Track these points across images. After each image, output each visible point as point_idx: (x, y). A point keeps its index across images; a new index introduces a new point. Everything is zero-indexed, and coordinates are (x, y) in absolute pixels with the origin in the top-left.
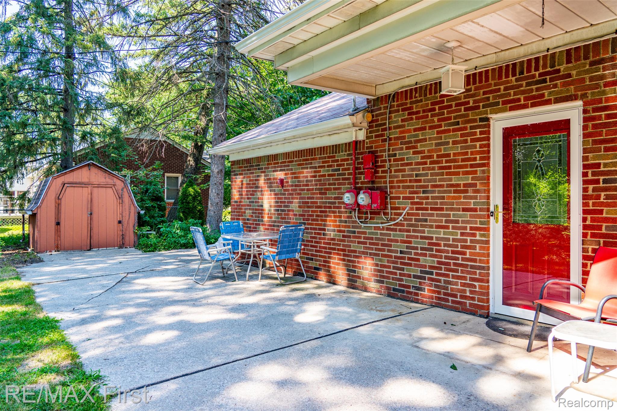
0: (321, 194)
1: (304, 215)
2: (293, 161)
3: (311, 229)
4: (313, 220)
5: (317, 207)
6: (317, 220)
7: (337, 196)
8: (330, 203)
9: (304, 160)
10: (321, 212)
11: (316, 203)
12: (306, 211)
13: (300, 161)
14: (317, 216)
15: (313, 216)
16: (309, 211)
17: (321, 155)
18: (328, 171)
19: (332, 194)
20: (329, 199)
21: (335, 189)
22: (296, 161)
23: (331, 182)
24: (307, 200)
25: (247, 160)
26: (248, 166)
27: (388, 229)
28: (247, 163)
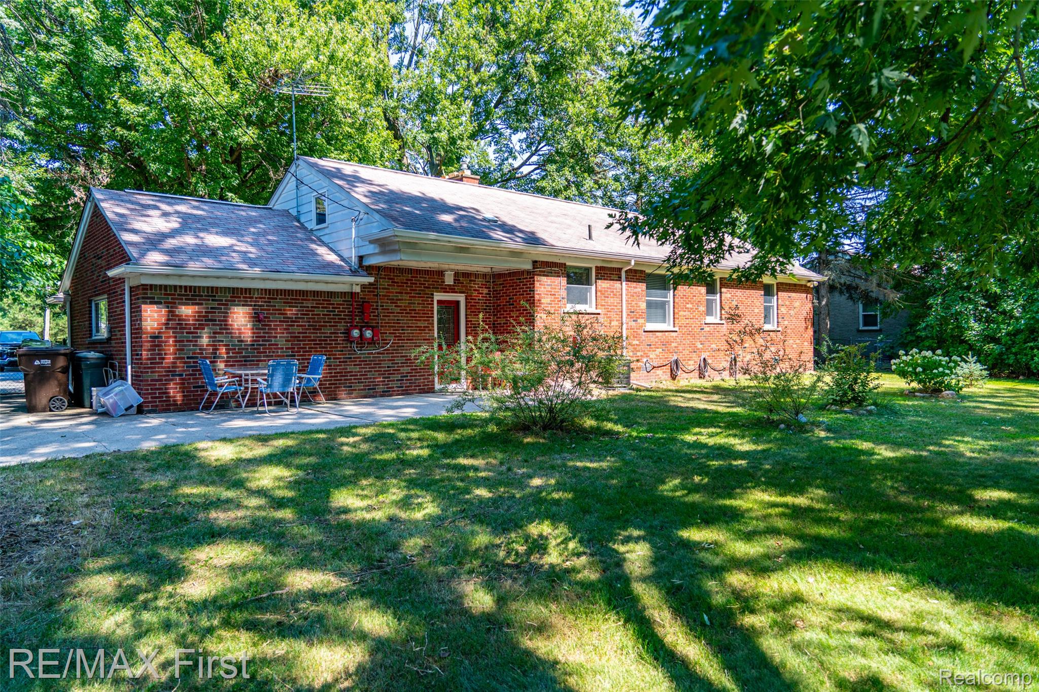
0: (314, 329)
1: (293, 348)
2: (275, 298)
18: (323, 311)
19: (328, 330)
25: (186, 287)
26: (188, 295)
27: (378, 353)
28: (186, 291)
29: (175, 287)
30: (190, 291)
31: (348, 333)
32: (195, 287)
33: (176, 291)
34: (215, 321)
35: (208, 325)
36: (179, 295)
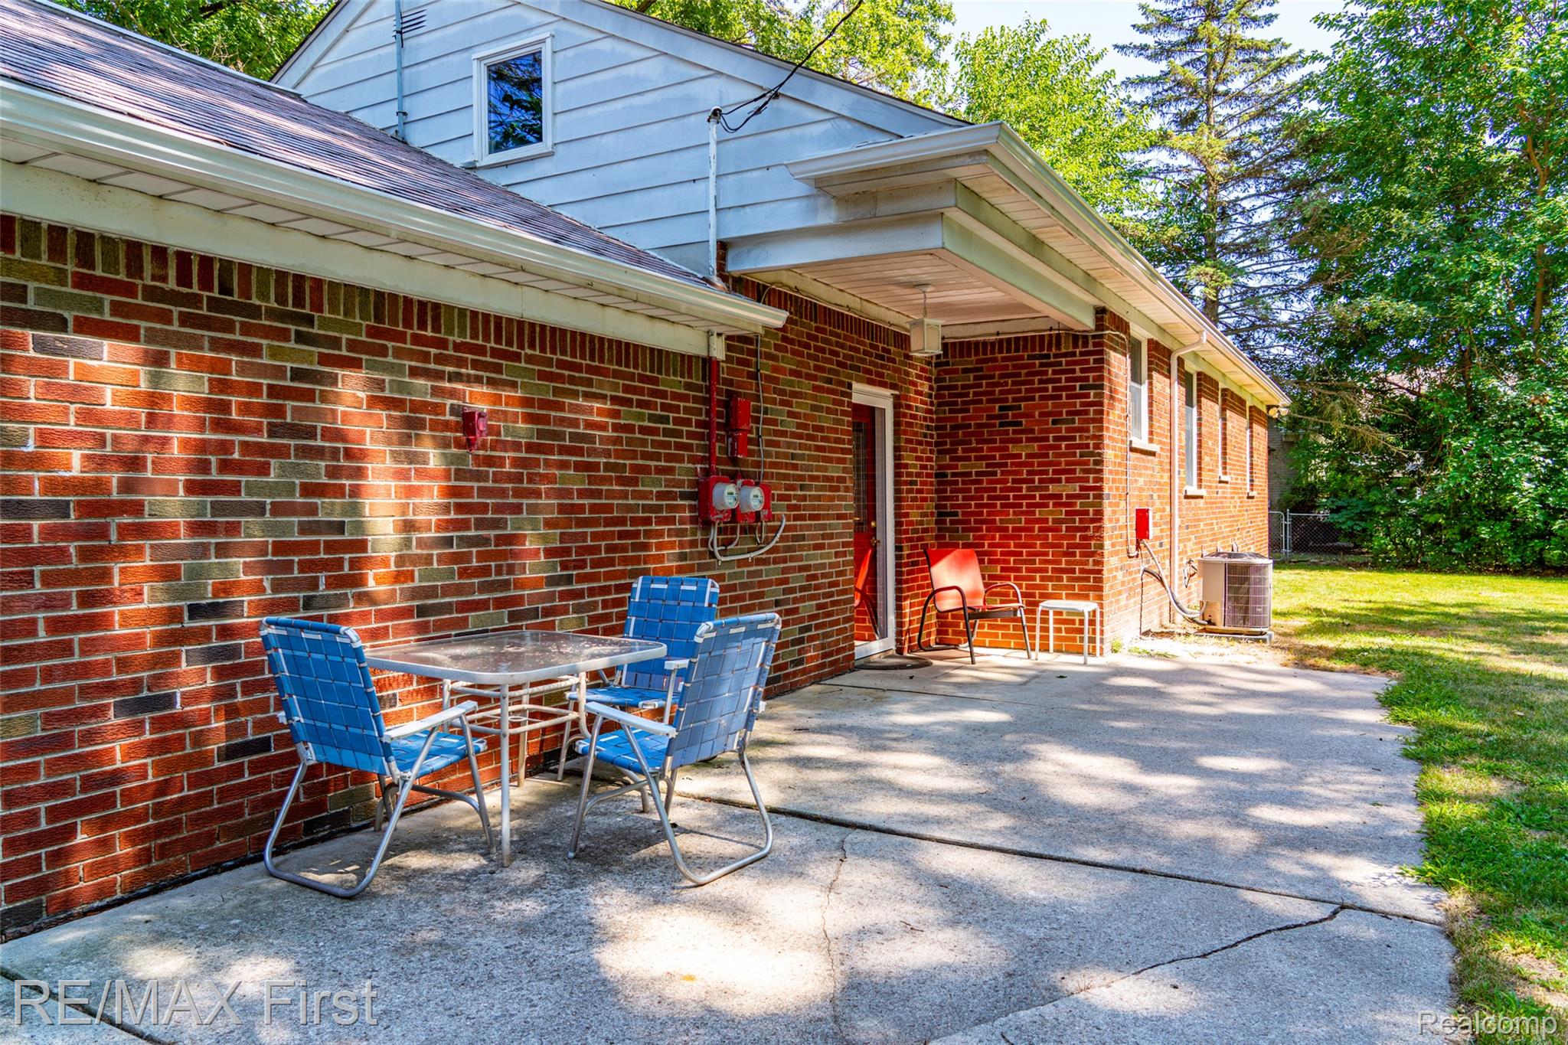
0: (621, 481)
1: (566, 551)
2: (516, 357)
3: (592, 592)
4: (596, 564)
5: (609, 522)
6: (611, 562)
7: (663, 489)
8: (646, 508)
9: (561, 364)
10: (622, 535)
11: (608, 508)
12: (574, 537)
13: (549, 362)
14: (610, 549)
15: (595, 550)
16: (584, 535)
17: (619, 363)
18: (640, 417)
19: (654, 483)
20: (646, 498)
21: (660, 470)
22: (530, 359)
23: (650, 449)
24: (576, 501)
25: (183, 258)
26: (194, 300)
27: (759, 561)
28: (184, 279)
29: (134, 248)
30: (206, 284)
31: (701, 495)
32: (227, 265)
33: (135, 267)
34: (311, 433)
35: (280, 452)
36: (151, 293)
